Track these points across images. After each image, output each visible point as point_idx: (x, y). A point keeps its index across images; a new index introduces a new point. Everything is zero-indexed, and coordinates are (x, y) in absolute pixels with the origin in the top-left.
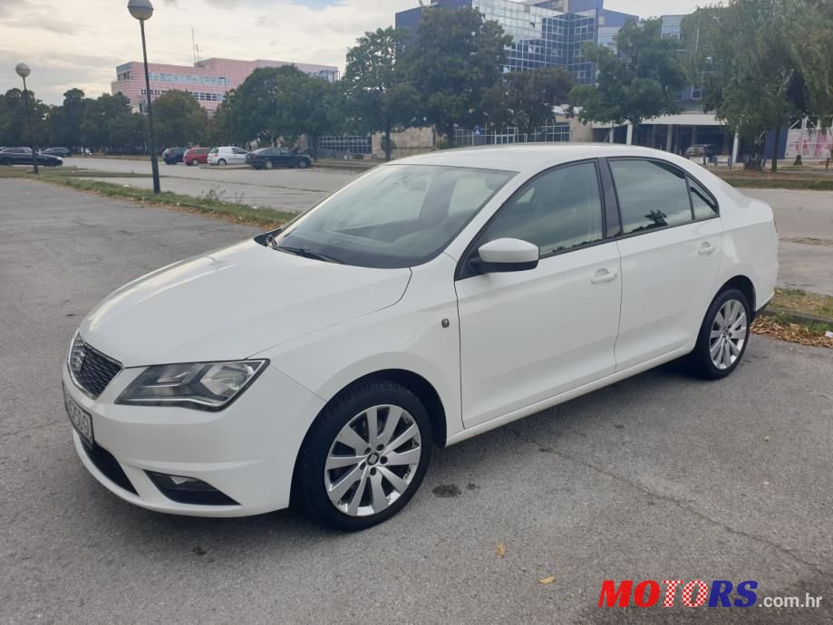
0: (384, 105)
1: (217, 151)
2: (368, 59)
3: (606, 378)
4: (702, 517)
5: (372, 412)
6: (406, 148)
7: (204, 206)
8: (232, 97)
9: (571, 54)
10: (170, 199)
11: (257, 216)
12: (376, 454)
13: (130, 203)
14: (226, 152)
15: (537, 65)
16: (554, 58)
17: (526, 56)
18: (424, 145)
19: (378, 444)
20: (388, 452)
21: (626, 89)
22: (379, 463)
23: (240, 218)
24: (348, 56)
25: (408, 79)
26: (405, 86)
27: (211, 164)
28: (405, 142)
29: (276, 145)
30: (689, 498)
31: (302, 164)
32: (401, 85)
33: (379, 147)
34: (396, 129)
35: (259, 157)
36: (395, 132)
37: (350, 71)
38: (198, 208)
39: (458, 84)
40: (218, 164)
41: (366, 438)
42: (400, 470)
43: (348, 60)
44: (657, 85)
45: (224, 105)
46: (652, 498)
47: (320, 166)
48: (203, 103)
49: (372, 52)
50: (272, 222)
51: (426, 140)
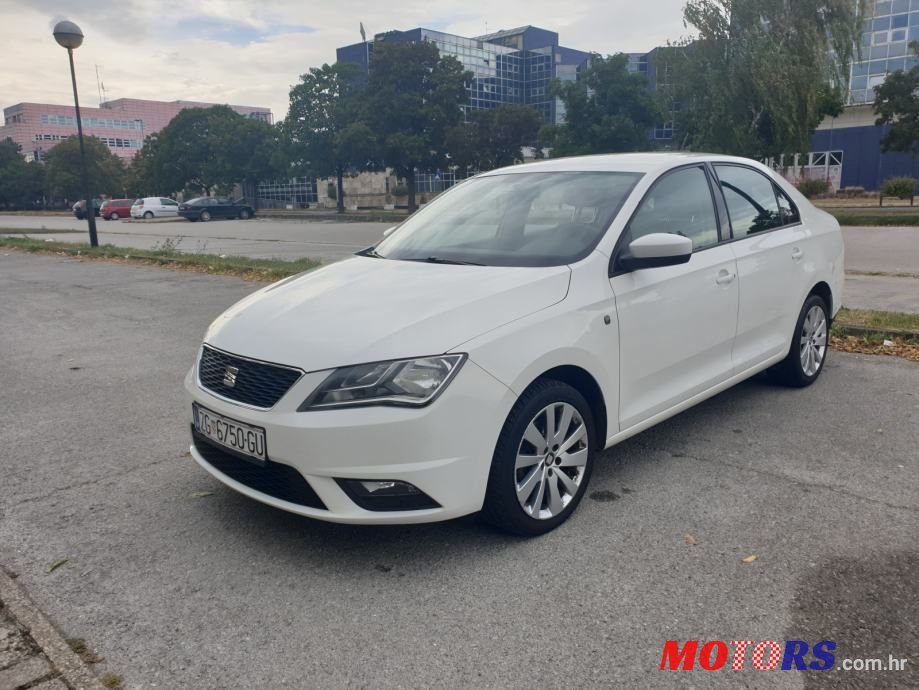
0: (336, 146)
1: (142, 203)
2: (314, 97)
3: (729, 380)
4: (859, 498)
5: (550, 409)
6: (357, 196)
7: (161, 257)
8: (154, 141)
9: (528, 94)
10: (114, 253)
11: (231, 265)
12: (552, 455)
13: (63, 258)
14: (152, 203)
15: (494, 105)
16: (511, 97)
17: (481, 95)
18: (377, 192)
19: (554, 444)
20: (561, 452)
21: (596, 128)
22: (554, 464)
23: (211, 267)
24: (291, 94)
25: (362, 119)
26: (358, 126)
27: (136, 218)
28: (355, 189)
29: (209, 195)
30: (838, 484)
31: (245, 214)
32: (355, 125)
33: (326, 195)
34: (349, 174)
35: (195, 208)
36: (347, 176)
37: (295, 111)
38: (154, 261)
39: (417, 124)
40: (144, 217)
41: (545, 436)
42: (571, 471)
43: (292, 99)
44: (629, 121)
45: (145, 151)
46: (805, 488)
47: (264, 216)
48: (114, 150)
49: (319, 90)
50: (251, 269)
51: (378, 186)
